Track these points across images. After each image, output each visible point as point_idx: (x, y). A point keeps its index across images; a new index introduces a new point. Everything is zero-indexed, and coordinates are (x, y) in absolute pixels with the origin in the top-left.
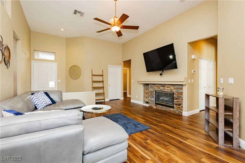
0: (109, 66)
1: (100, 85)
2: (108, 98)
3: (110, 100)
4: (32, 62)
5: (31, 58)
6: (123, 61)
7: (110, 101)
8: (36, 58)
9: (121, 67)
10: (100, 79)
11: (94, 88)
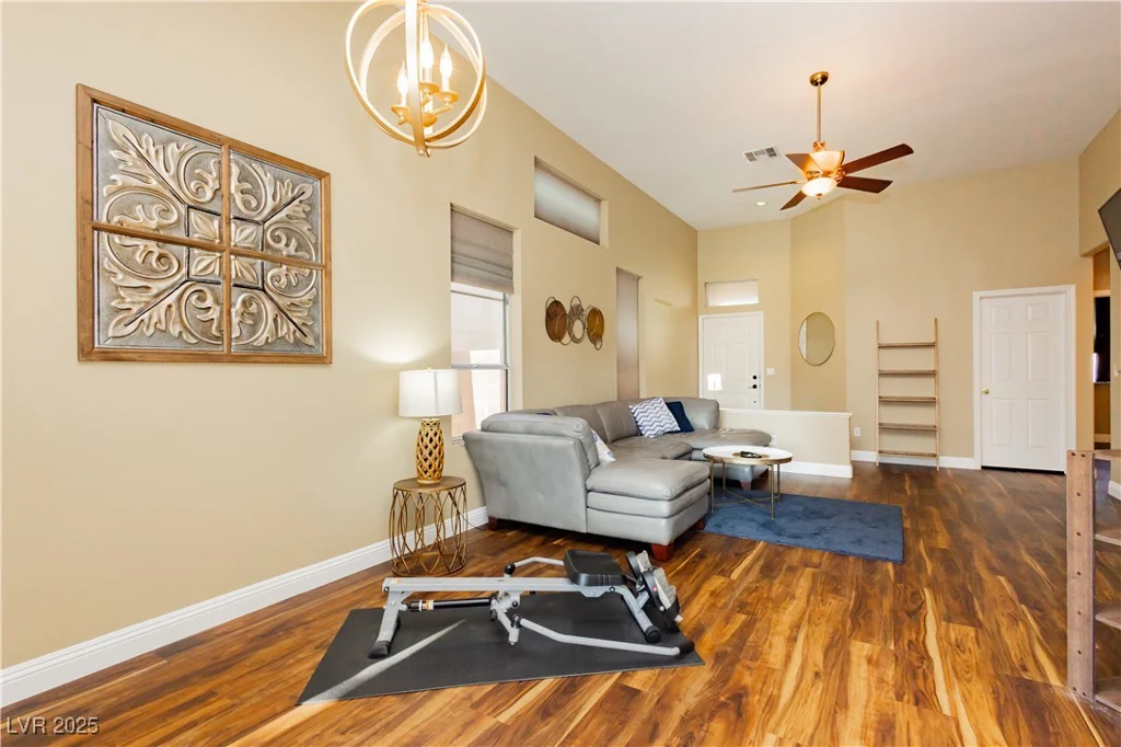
0: (976, 295)
1: (921, 389)
2: (970, 454)
3: (983, 468)
4: (700, 318)
5: (696, 307)
6: (1086, 255)
7: (985, 471)
8: (712, 303)
9: (1072, 289)
10: (920, 360)
11: (885, 402)
